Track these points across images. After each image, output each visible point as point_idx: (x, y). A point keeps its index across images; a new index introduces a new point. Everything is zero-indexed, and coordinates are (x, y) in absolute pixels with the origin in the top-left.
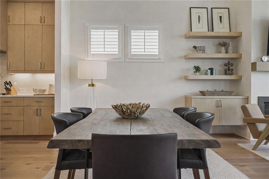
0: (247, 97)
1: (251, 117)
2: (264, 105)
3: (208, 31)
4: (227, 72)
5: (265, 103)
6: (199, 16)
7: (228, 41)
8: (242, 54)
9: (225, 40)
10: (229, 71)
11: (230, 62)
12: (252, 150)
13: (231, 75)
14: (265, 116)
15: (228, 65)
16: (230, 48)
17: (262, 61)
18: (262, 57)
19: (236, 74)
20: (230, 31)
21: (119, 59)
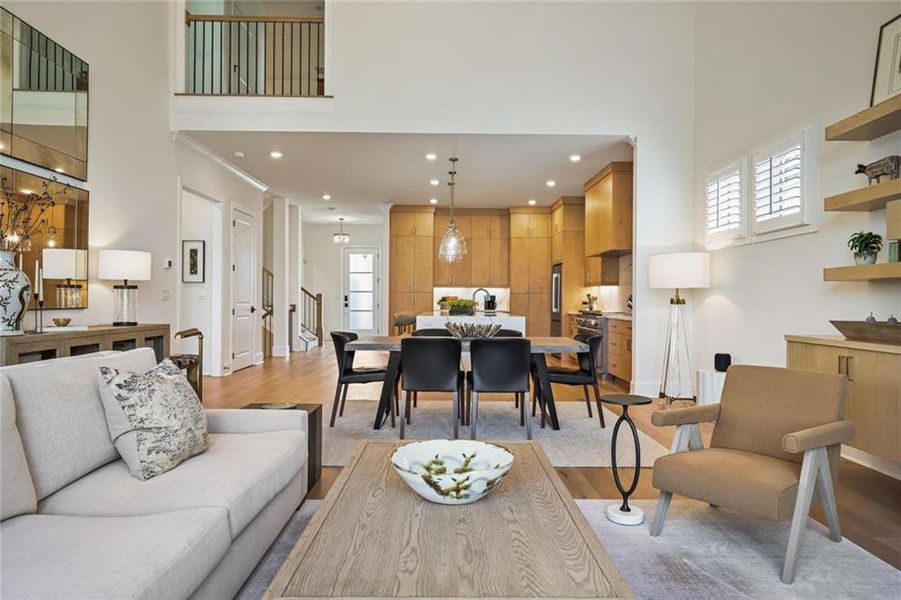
21: (741, 238)
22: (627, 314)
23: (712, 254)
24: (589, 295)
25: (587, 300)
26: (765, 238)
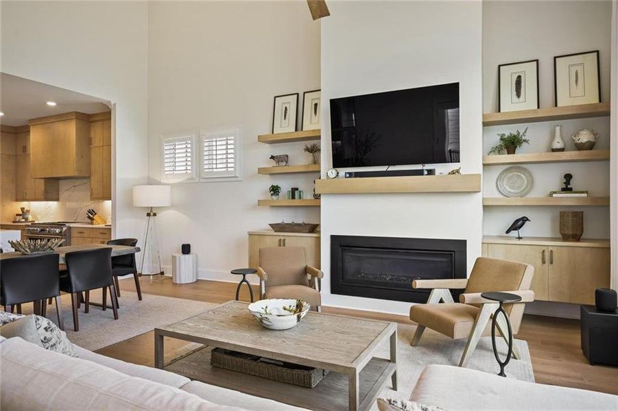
2: (341, 250)
3: (296, 130)
5: (341, 246)
6: (286, 108)
17: (329, 177)
18: (329, 170)
21: (192, 179)
22: (89, 223)
23: (172, 185)
24: (23, 209)
25: (21, 213)
26: (210, 180)
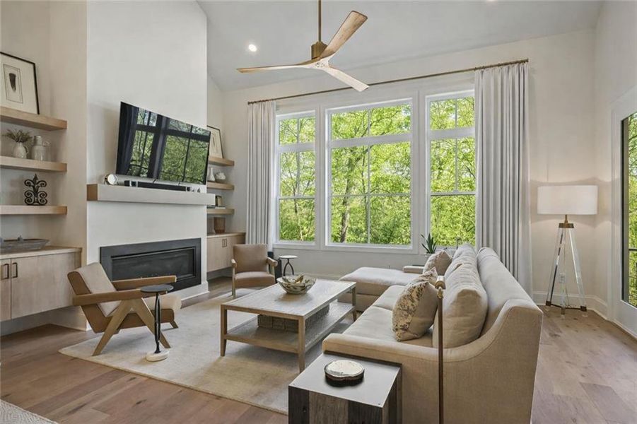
0: (77, 250)
1: (90, 293)
2: (111, 261)
4: (33, 198)
5: (112, 257)
7: (32, 132)
8: (66, 164)
9: (25, 130)
10: (36, 195)
11: (38, 177)
12: (93, 355)
13: (40, 205)
14: (114, 284)
15: (32, 184)
16: (39, 149)
17: (108, 183)
18: (108, 175)
19: (54, 203)
20: (38, 113)
